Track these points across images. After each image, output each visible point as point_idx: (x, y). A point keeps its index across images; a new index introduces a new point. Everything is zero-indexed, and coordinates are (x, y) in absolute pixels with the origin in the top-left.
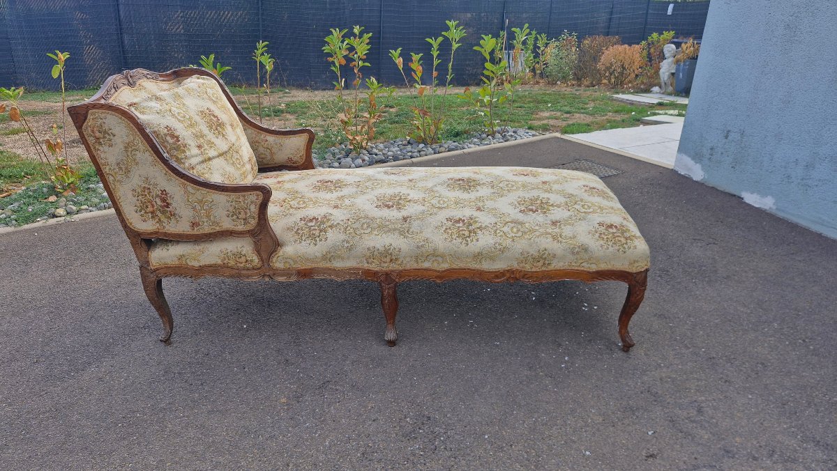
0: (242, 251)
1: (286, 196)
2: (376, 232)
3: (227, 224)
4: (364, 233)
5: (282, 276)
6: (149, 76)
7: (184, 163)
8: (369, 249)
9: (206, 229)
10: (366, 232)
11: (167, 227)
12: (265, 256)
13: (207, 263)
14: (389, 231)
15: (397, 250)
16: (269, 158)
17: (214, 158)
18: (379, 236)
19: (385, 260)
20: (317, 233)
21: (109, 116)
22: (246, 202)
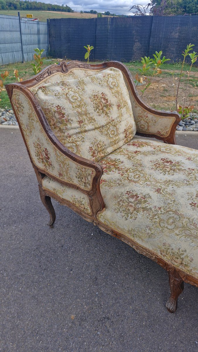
0: (82, 201)
1: (131, 166)
2: (177, 232)
3: (76, 182)
4: (167, 227)
5: (103, 227)
6: (81, 66)
7: (64, 133)
8: (164, 244)
9: (66, 180)
10: (169, 227)
11: (49, 170)
12: (94, 211)
13: (66, 199)
14: (190, 236)
15: (189, 258)
16: (146, 128)
17: (89, 130)
18: (178, 237)
19: (176, 260)
20: (131, 209)
21: (21, 95)
22: (86, 173)
